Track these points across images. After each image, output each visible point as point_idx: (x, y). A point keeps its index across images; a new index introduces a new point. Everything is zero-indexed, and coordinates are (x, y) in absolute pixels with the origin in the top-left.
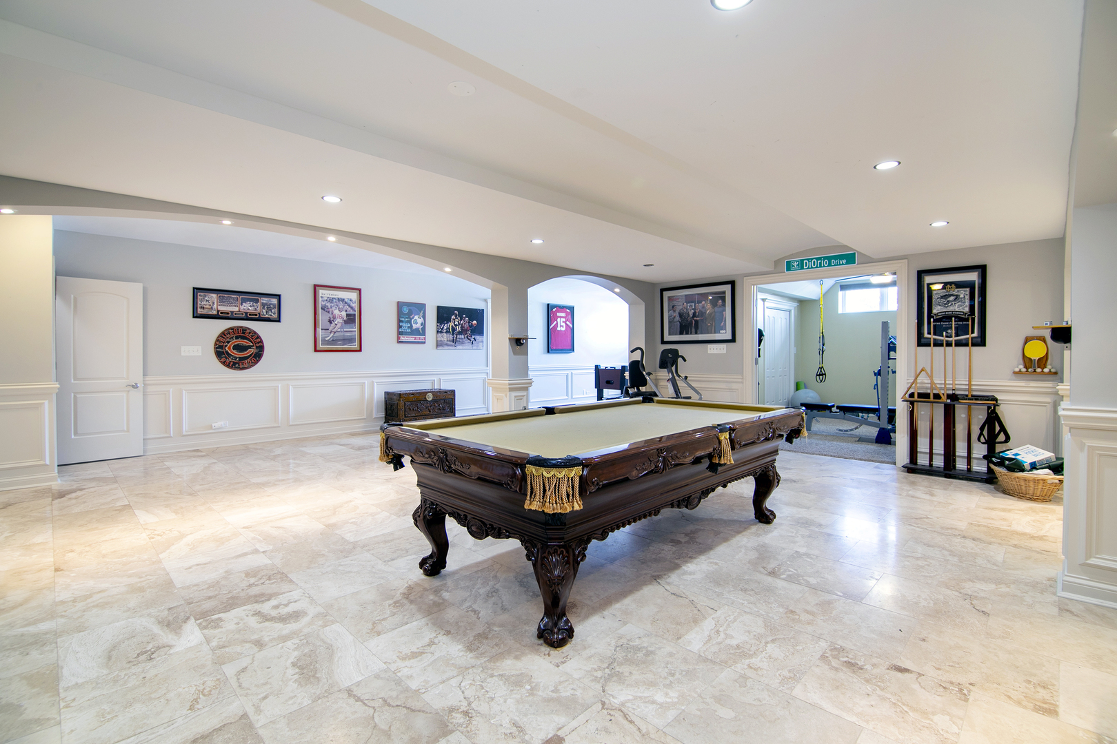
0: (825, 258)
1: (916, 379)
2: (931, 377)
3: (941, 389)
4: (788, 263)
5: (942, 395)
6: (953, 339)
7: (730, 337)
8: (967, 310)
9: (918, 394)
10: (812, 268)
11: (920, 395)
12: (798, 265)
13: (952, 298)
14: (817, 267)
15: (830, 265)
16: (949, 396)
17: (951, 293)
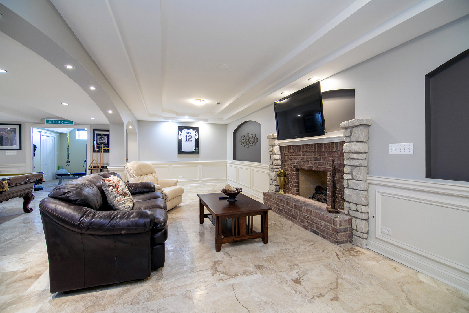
0: (62, 121)
1: (92, 162)
2: (97, 162)
3: (100, 165)
4: (47, 121)
5: (99, 167)
6: (103, 150)
7: (19, 148)
8: (107, 142)
9: (93, 167)
10: (57, 123)
11: (94, 167)
12: (51, 122)
13: (103, 139)
14: (59, 124)
15: (64, 123)
16: (102, 167)
17: (102, 137)
